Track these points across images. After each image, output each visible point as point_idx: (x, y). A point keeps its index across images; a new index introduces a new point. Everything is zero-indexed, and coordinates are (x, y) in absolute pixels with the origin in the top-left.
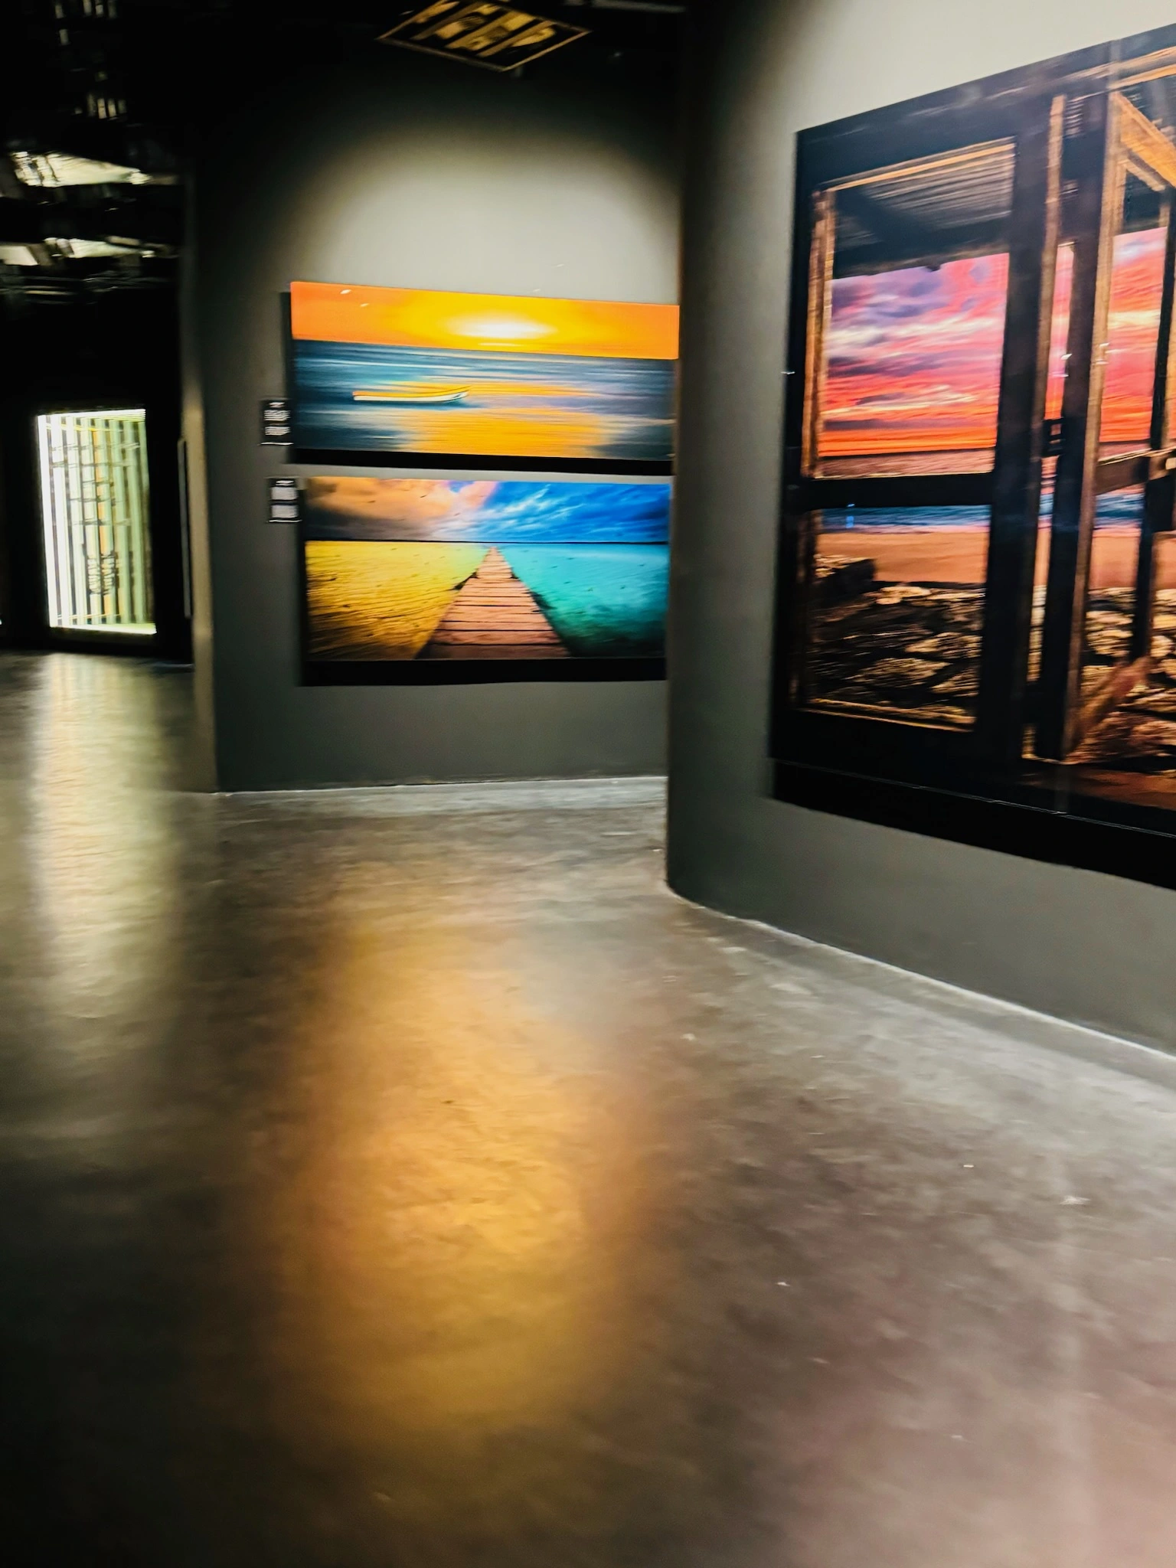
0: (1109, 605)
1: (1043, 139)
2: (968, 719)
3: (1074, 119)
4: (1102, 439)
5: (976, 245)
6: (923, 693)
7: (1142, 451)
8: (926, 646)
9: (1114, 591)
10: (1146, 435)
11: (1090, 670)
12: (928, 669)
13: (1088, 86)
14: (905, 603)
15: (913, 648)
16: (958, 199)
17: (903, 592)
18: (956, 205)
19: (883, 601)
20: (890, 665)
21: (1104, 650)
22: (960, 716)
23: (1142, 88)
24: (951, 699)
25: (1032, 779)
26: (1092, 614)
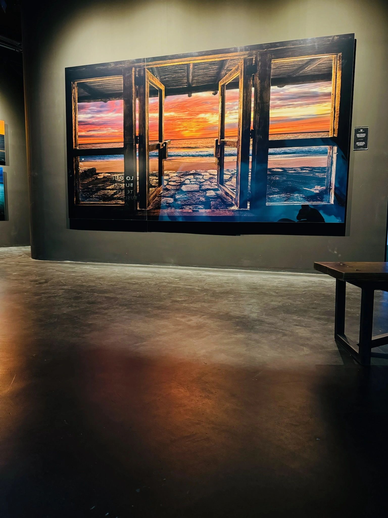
0: (153, 175)
1: (130, 76)
2: (124, 203)
3: (137, 73)
4: (149, 140)
5: (115, 98)
6: (111, 198)
7: (158, 143)
8: (110, 187)
9: (154, 172)
10: (158, 139)
11: (151, 189)
12: (112, 192)
13: (140, 67)
14: (104, 177)
15: (108, 188)
16: (110, 87)
17: (104, 175)
18: (110, 88)
19: (99, 177)
20: (102, 192)
21: (153, 185)
22: (121, 202)
23: (152, 68)
24: (119, 199)
25: (139, 214)
26: (150, 177)
